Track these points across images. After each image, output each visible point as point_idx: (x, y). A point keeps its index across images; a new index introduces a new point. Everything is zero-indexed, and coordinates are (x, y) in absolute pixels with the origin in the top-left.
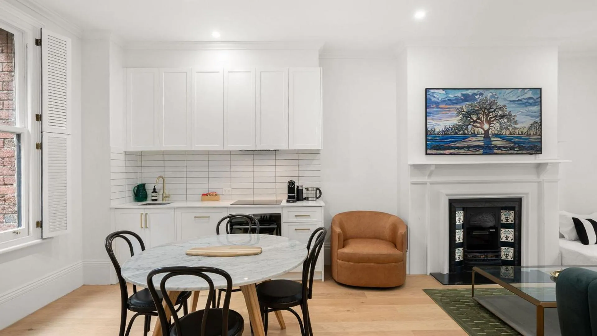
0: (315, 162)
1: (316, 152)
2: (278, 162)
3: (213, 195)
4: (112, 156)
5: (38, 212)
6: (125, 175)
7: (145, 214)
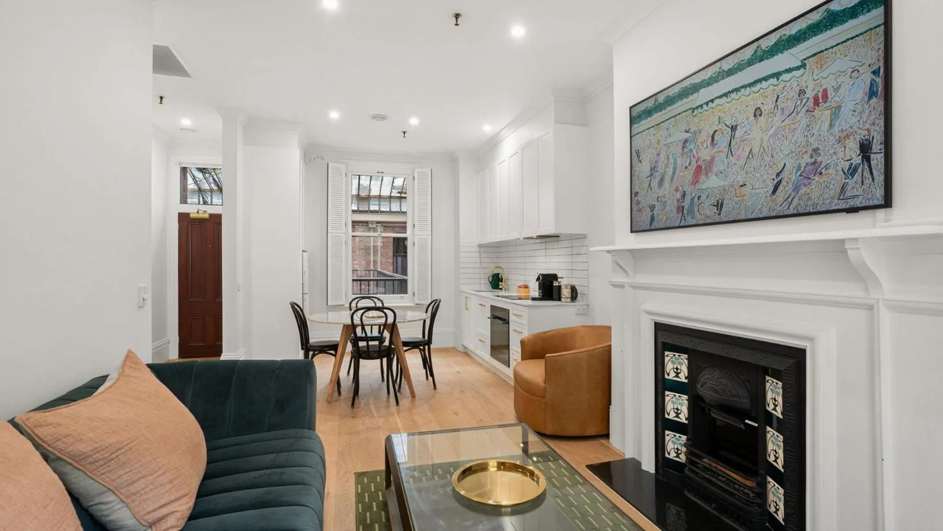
0: (582, 250)
1: (584, 237)
3: (523, 288)
4: (462, 249)
5: (413, 288)
6: (478, 265)
7: (466, 297)
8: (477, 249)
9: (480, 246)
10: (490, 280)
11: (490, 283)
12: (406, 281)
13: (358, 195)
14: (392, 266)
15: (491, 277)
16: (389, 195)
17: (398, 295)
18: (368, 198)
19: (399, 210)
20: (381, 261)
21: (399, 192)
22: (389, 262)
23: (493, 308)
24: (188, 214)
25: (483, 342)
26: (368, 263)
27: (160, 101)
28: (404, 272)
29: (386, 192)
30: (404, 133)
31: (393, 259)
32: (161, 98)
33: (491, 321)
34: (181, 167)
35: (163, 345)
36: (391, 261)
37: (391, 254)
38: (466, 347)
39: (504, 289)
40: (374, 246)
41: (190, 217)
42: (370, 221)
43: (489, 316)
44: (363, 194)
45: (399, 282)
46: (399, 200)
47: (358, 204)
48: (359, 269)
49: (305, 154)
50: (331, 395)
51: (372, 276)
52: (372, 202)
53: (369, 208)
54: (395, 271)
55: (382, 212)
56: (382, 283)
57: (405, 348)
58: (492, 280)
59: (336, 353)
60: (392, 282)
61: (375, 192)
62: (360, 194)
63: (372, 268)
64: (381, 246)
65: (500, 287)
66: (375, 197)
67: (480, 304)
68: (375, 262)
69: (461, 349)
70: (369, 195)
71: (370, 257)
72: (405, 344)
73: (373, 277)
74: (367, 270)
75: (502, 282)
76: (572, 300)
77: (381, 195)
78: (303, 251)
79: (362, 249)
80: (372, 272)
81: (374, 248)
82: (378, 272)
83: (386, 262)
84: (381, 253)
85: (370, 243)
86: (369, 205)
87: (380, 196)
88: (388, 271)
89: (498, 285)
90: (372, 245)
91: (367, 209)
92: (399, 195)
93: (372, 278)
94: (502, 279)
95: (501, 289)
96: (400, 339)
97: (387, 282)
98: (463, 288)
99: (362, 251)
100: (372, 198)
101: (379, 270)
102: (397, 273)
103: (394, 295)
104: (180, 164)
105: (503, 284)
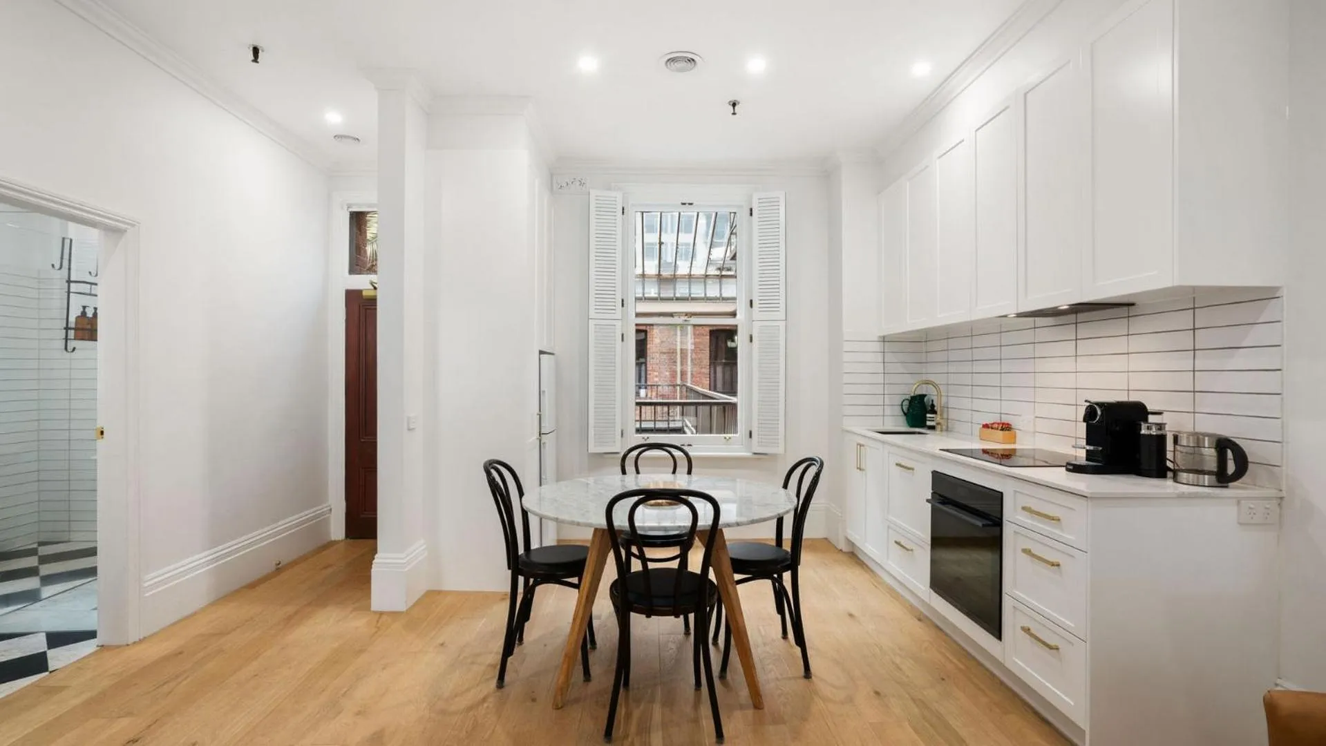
0: (1256, 335)
1: (1266, 295)
2: (1136, 343)
3: (997, 429)
4: (847, 346)
5: (749, 419)
6: (880, 379)
7: (861, 445)
8: (877, 347)
9: (884, 340)
10: (905, 408)
11: (905, 414)
12: (734, 406)
13: (659, 275)
14: (708, 379)
15: (906, 403)
16: (703, 272)
17: (721, 435)
18: (673, 279)
19: (718, 296)
20: (692, 371)
21: (719, 269)
22: (704, 373)
23: (938, 477)
24: (359, 292)
25: (908, 550)
26: (674, 375)
27: (253, 58)
28: (731, 389)
29: (699, 270)
30: (734, 105)
31: (710, 368)
32: (256, 51)
33: (932, 506)
34: (350, 212)
35: (322, 514)
36: (706, 371)
37: (706, 361)
38: (853, 544)
39: (938, 427)
40: (681, 350)
41: (362, 296)
42: (675, 313)
43: (930, 498)
44: (666, 273)
45: (721, 407)
46: (718, 280)
47: (659, 289)
48: (660, 383)
49: (552, 175)
50: (563, 689)
51: (678, 397)
52: (678, 286)
53: (675, 294)
54: (712, 388)
55: (694, 299)
56: (693, 408)
57: (737, 577)
58: (908, 410)
59: (580, 581)
60: (707, 408)
61: (683, 269)
62: (661, 273)
63: (679, 382)
64: (691, 350)
65: (929, 423)
66: (683, 277)
67: (898, 465)
68: (683, 374)
69: (842, 546)
70: (675, 275)
71: (676, 366)
72: (739, 565)
73: (681, 398)
74: (671, 385)
75: (935, 412)
76: (1219, 481)
77: (692, 273)
78: (541, 352)
79: (664, 353)
80: (678, 388)
81: (681, 353)
82: (687, 387)
83: (700, 373)
84: (692, 360)
85: (676, 345)
86: (675, 289)
87: (690, 275)
88: (702, 387)
89: (925, 419)
90: (679, 348)
91: (672, 295)
92: (718, 273)
93: (678, 401)
94: (933, 406)
95: (932, 428)
96: (728, 554)
97: (700, 408)
98: (849, 424)
99: (665, 356)
100: (678, 278)
101: (689, 385)
102: (715, 390)
103: (712, 435)
104: (348, 207)
105: (938, 418)
